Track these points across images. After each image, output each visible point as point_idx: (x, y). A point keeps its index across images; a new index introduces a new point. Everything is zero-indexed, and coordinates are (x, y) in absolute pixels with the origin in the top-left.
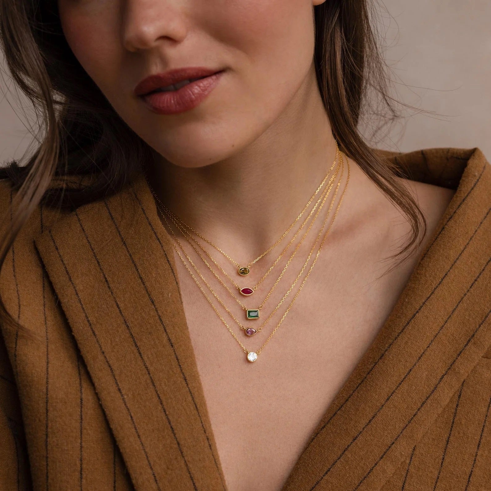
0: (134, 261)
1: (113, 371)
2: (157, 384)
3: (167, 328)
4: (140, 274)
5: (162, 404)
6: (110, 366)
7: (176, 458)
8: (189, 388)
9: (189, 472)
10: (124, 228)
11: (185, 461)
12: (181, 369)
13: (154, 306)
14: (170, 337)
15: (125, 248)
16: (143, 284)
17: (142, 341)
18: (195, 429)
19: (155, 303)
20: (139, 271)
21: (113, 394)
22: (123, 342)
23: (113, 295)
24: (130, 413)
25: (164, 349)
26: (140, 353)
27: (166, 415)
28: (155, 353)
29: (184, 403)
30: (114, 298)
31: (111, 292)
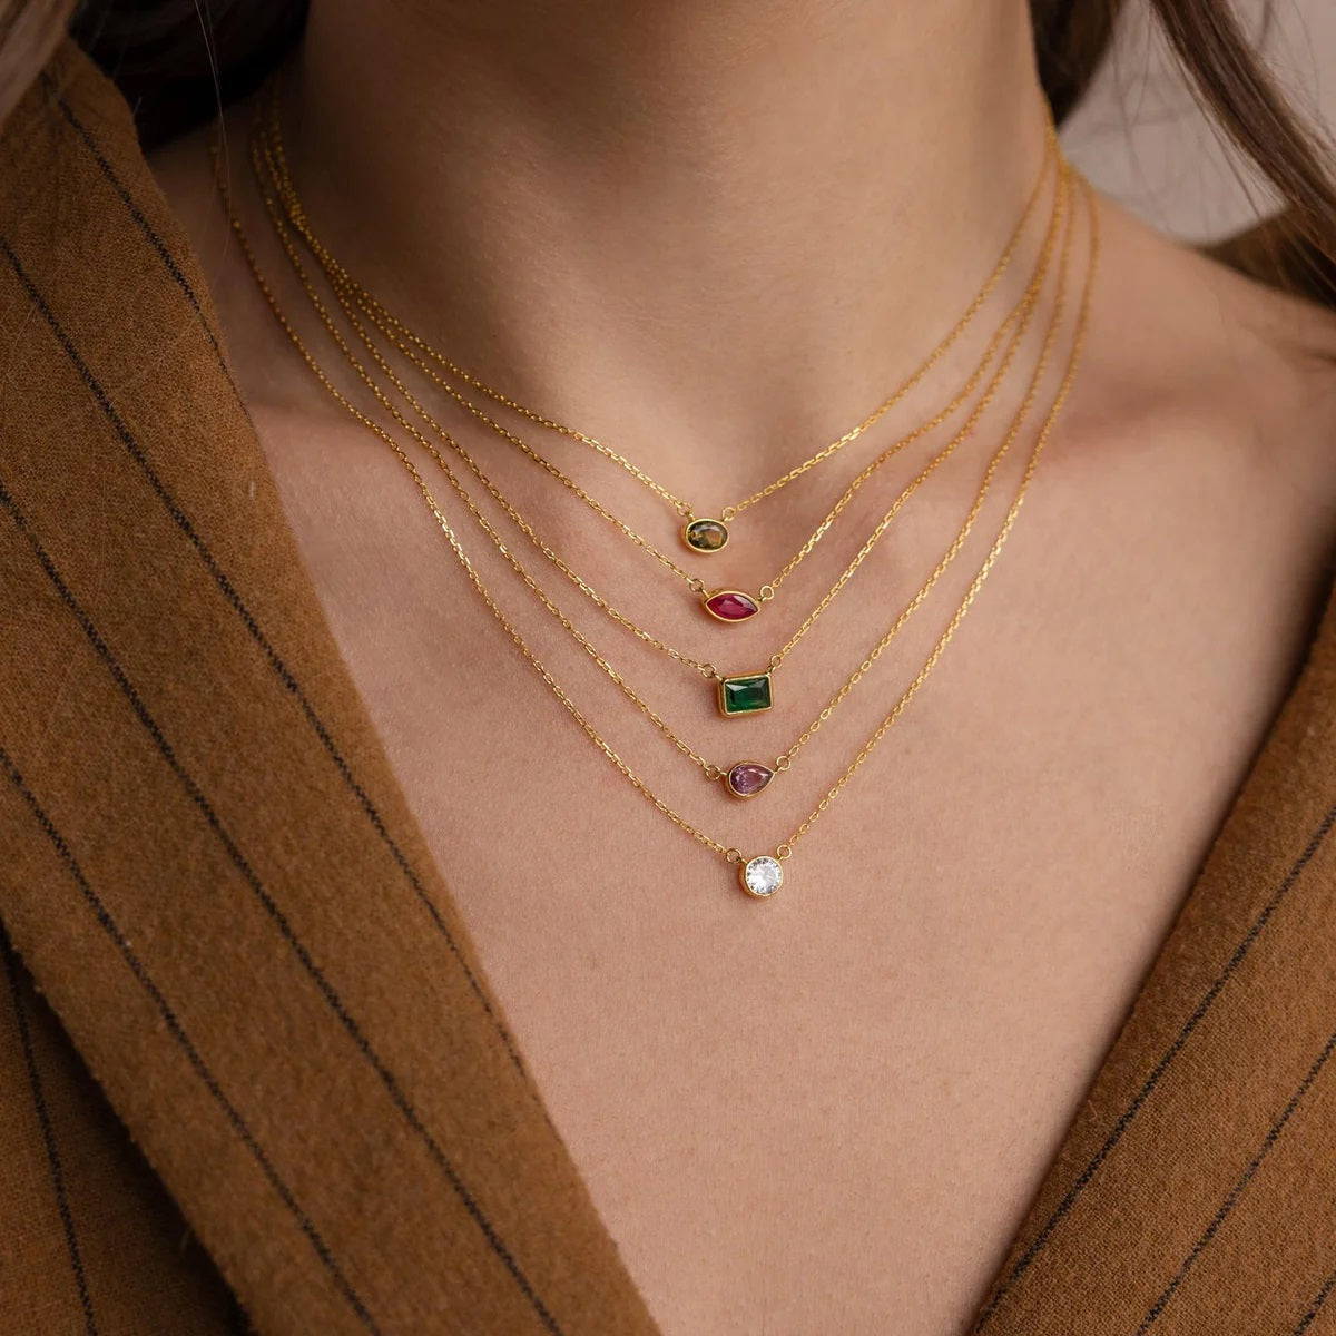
0: (87, 370)
1: (68, 850)
2: (251, 854)
3: (260, 621)
4: (119, 422)
5: (286, 930)
6: (52, 832)
7: (389, 1141)
8: (391, 843)
9: (457, 1181)
10: (32, 244)
11: (431, 1144)
12: (344, 773)
13: (193, 539)
14: (277, 651)
15: (47, 326)
16: (138, 460)
17: (165, 695)
18: (449, 1003)
19: (195, 527)
20: (112, 410)
21: (81, 944)
22: (94, 716)
23: (24, 529)
24: (164, 1002)
25: (261, 707)
26: (165, 749)
27: (316, 974)
28: (226, 732)
29: (384, 907)
30: (32, 539)
31: (16, 518)
